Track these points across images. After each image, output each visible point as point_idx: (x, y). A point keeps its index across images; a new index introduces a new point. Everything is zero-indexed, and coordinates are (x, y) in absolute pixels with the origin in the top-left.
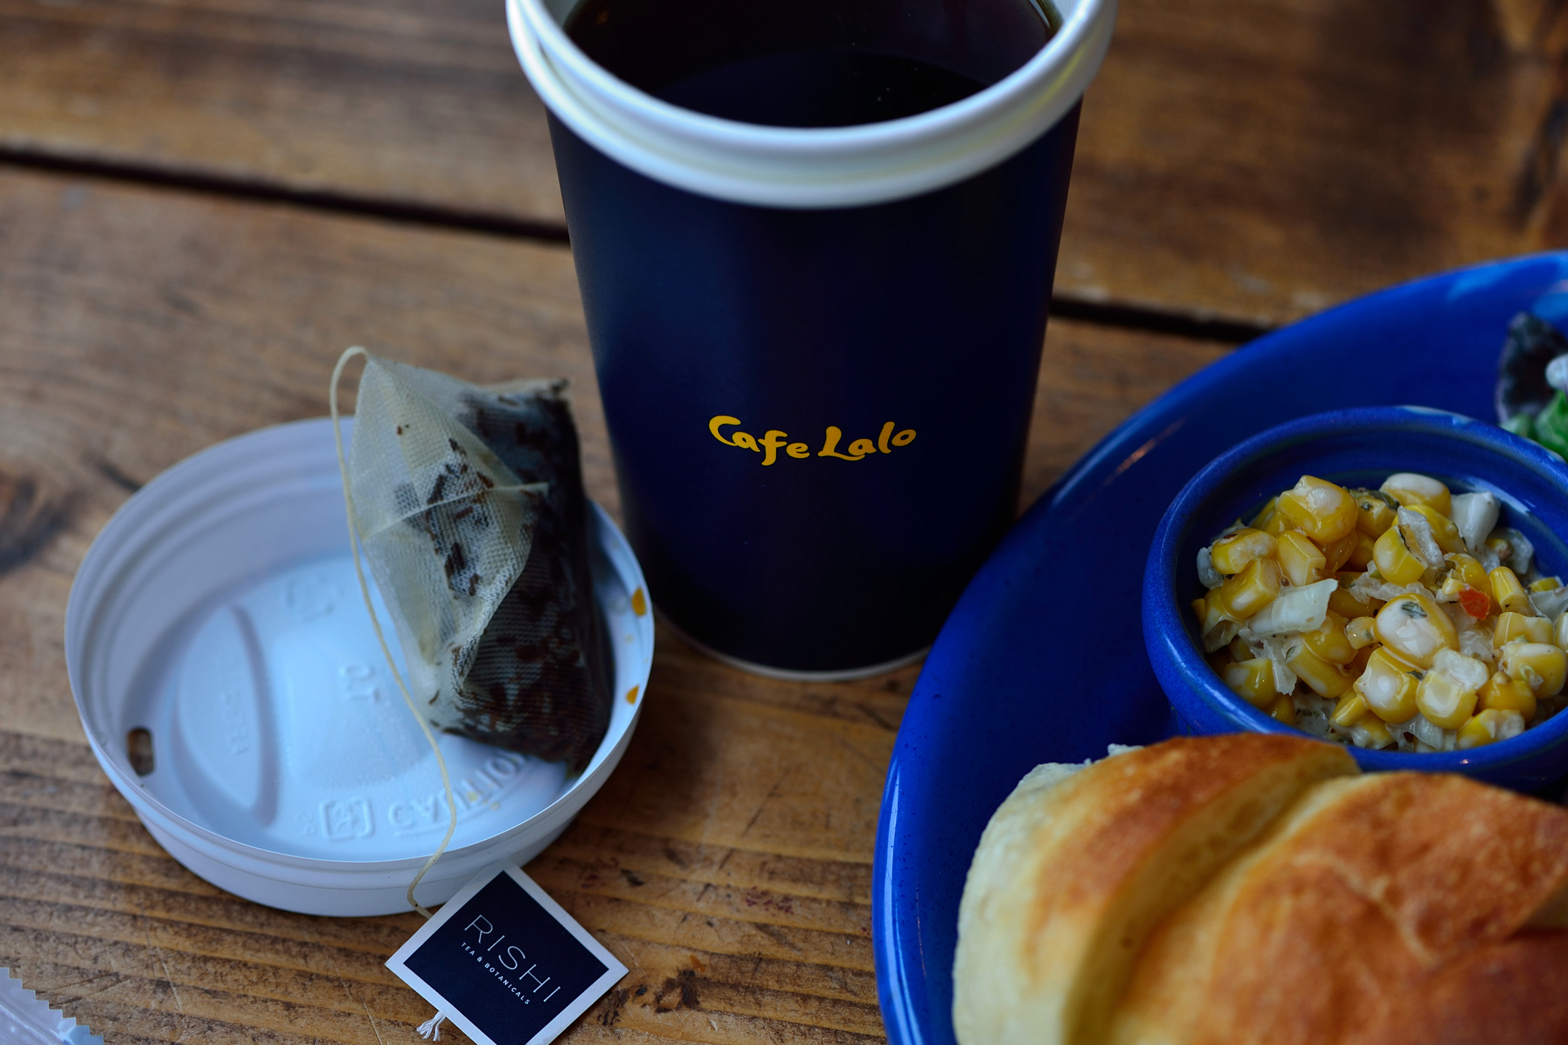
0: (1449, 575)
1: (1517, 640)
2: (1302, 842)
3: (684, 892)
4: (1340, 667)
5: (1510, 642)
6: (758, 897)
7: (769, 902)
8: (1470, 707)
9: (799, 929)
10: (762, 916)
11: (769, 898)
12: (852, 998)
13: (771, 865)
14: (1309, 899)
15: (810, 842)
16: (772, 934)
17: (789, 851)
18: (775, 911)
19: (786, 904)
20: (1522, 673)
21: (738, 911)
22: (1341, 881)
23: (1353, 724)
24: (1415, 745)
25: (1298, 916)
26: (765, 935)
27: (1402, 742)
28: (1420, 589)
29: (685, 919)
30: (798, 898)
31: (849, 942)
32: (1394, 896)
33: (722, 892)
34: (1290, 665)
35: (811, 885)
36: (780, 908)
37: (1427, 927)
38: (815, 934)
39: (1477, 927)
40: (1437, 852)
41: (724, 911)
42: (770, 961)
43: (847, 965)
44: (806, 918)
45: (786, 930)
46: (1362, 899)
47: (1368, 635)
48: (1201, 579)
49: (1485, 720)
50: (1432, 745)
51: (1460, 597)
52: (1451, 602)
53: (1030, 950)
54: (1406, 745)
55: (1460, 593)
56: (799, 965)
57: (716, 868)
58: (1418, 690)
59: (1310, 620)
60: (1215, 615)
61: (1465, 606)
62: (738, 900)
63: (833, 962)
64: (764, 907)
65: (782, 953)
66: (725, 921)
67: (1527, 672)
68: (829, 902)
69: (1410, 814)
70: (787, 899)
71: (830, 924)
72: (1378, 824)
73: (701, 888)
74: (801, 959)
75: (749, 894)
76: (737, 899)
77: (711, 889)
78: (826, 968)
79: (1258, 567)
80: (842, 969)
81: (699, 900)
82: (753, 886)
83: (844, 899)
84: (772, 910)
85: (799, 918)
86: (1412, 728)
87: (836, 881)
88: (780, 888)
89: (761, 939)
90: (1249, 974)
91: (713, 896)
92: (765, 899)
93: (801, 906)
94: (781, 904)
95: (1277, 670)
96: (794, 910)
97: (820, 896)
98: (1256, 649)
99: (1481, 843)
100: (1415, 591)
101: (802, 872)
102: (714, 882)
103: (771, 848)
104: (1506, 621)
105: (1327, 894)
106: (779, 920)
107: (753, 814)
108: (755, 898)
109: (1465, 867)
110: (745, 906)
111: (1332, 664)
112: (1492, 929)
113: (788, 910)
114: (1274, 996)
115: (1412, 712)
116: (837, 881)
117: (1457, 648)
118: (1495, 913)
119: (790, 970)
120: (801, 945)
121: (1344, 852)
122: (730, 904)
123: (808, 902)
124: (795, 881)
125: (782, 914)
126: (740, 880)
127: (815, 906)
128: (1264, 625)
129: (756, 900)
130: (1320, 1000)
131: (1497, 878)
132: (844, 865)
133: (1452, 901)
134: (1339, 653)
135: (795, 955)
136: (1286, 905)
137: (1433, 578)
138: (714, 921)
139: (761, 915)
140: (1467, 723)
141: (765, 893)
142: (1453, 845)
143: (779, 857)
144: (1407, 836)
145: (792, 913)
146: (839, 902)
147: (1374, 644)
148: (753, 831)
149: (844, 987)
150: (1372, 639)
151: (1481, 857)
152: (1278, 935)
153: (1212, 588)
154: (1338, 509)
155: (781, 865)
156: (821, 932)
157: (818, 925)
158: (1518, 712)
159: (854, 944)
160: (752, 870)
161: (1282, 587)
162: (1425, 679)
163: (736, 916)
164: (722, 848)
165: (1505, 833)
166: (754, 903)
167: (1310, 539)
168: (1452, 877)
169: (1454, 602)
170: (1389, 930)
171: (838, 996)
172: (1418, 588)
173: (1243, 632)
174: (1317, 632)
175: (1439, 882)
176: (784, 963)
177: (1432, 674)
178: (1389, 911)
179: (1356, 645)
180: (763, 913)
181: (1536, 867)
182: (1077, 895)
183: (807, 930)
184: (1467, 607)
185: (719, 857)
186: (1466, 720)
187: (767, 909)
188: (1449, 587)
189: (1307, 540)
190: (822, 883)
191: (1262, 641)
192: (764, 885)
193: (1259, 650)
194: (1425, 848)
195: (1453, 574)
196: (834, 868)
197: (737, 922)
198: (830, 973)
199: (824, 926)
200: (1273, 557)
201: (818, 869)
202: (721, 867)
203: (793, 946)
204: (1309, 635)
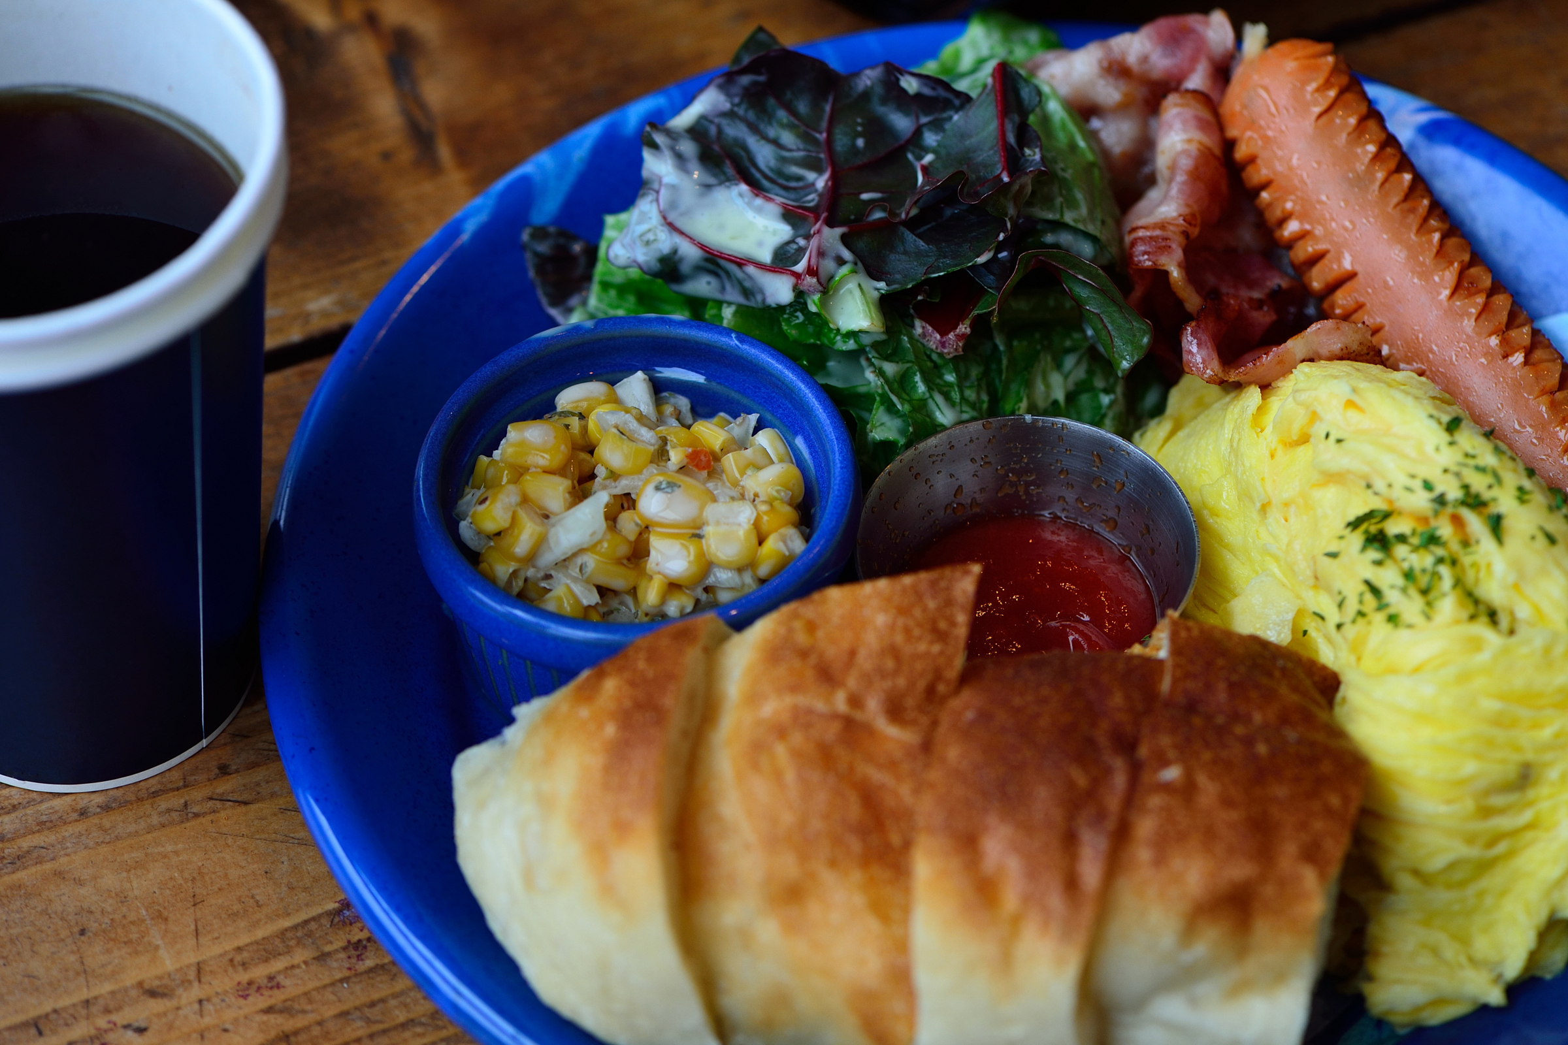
0: (669, 447)
1: (749, 472)
2: (753, 698)
3: (186, 1017)
4: (625, 562)
5: (745, 476)
6: (248, 989)
7: (259, 988)
8: (755, 541)
9: (299, 996)
10: (262, 1002)
11: (257, 985)
12: (381, 1027)
13: (238, 958)
14: (797, 738)
15: (255, 924)
16: (281, 1012)
17: (244, 940)
18: (270, 993)
19: (273, 983)
20: (775, 494)
21: (240, 1008)
22: (809, 712)
23: (663, 601)
24: (714, 594)
25: (797, 755)
26: (276, 1016)
27: (704, 597)
28: (655, 469)
29: (202, 1037)
30: (279, 972)
31: (345, 985)
32: (855, 701)
33: (216, 1000)
34: (587, 581)
35: (281, 957)
36: (271, 988)
37: (895, 711)
38: (314, 993)
39: (930, 691)
40: (862, 654)
41: (230, 1014)
42: (296, 1033)
43: (358, 1003)
44: (297, 985)
45: (289, 1003)
46: (835, 716)
47: (637, 524)
48: (472, 548)
49: (773, 545)
50: (733, 586)
51: (688, 460)
52: (681, 468)
53: (608, 891)
54: (707, 598)
55: (687, 456)
56: (320, 1023)
57: (196, 984)
58: (705, 547)
59: (593, 534)
60: (502, 570)
61: (694, 466)
62: (233, 999)
63: (345, 1007)
64: (258, 995)
65: (299, 1022)
66: (236, 1021)
67: (778, 491)
68: (305, 963)
69: (820, 634)
70: (271, 978)
71: (320, 979)
72: (804, 654)
73: (196, 1006)
74: (319, 1018)
75: (238, 991)
76: (231, 999)
77: (205, 1003)
78: (344, 1014)
79: (522, 514)
80: (356, 1008)
81: (202, 1016)
82: (236, 982)
83: (317, 954)
84: (266, 993)
85: (292, 987)
86: (711, 580)
87: (298, 944)
88: (259, 972)
89: (273, 1019)
90: (787, 818)
91: (211, 1007)
92: (254, 987)
93: (286, 977)
94: (270, 985)
95: (578, 589)
96: (283, 983)
97: (295, 962)
98: (546, 581)
99: (892, 628)
100: (653, 472)
101: (267, 951)
102: (202, 996)
103: (228, 945)
104: (730, 462)
105: (807, 726)
106: (277, 997)
107: (193, 927)
108: (245, 991)
109: (893, 651)
110: (242, 1001)
111: (619, 562)
112: (941, 688)
113: (278, 986)
114: (817, 824)
115: (707, 566)
116: (299, 942)
117: (714, 500)
118: (938, 676)
119: (316, 1031)
120: (309, 1007)
121: (794, 689)
122: (229, 1006)
123: (289, 972)
124: (267, 960)
125: (276, 991)
126: (224, 983)
127: (297, 971)
128: (547, 559)
129: (247, 992)
130: (854, 810)
131: (922, 647)
132: (295, 928)
133: (901, 682)
134: (623, 550)
135: (311, 1017)
136: (781, 751)
137: (661, 455)
138: (228, 1026)
139: (260, 1001)
140: (759, 553)
141: (250, 983)
142: (871, 640)
143: (239, 949)
144: (833, 652)
145: (284, 987)
146: (314, 958)
147: (646, 529)
148: (202, 940)
149: (369, 1021)
150: (641, 527)
151: (899, 639)
152: (790, 776)
153: (484, 551)
154: (555, 437)
155: (245, 954)
156: (317, 989)
157: (311, 985)
158: (790, 526)
159: (350, 984)
160: (226, 971)
161: (546, 521)
162: (707, 536)
163: (242, 1012)
164: (188, 966)
165: (903, 611)
166: (248, 995)
167: (545, 472)
168: (890, 664)
169: (684, 467)
170: (868, 730)
171: (369, 1031)
172: (653, 469)
173: (531, 572)
174: (600, 542)
175: (883, 674)
176: (307, 1028)
177: (709, 530)
178: (858, 716)
179: (632, 537)
180: (261, 998)
181: (943, 625)
182: (622, 829)
183: (305, 994)
184: (697, 466)
185: (192, 975)
186: (757, 551)
187: (262, 995)
188: (676, 456)
189: (545, 474)
190: (289, 951)
191: (548, 573)
192: (244, 977)
193: (549, 581)
194: (852, 653)
195: (671, 445)
196: (289, 935)
197: (246, 1017)
198: (350, 1017)
199: (318, 984)
200: (525, 500)
201: (277, 941)
202: (200, 981)
203: (303, 1012)
204: (592, 548)
